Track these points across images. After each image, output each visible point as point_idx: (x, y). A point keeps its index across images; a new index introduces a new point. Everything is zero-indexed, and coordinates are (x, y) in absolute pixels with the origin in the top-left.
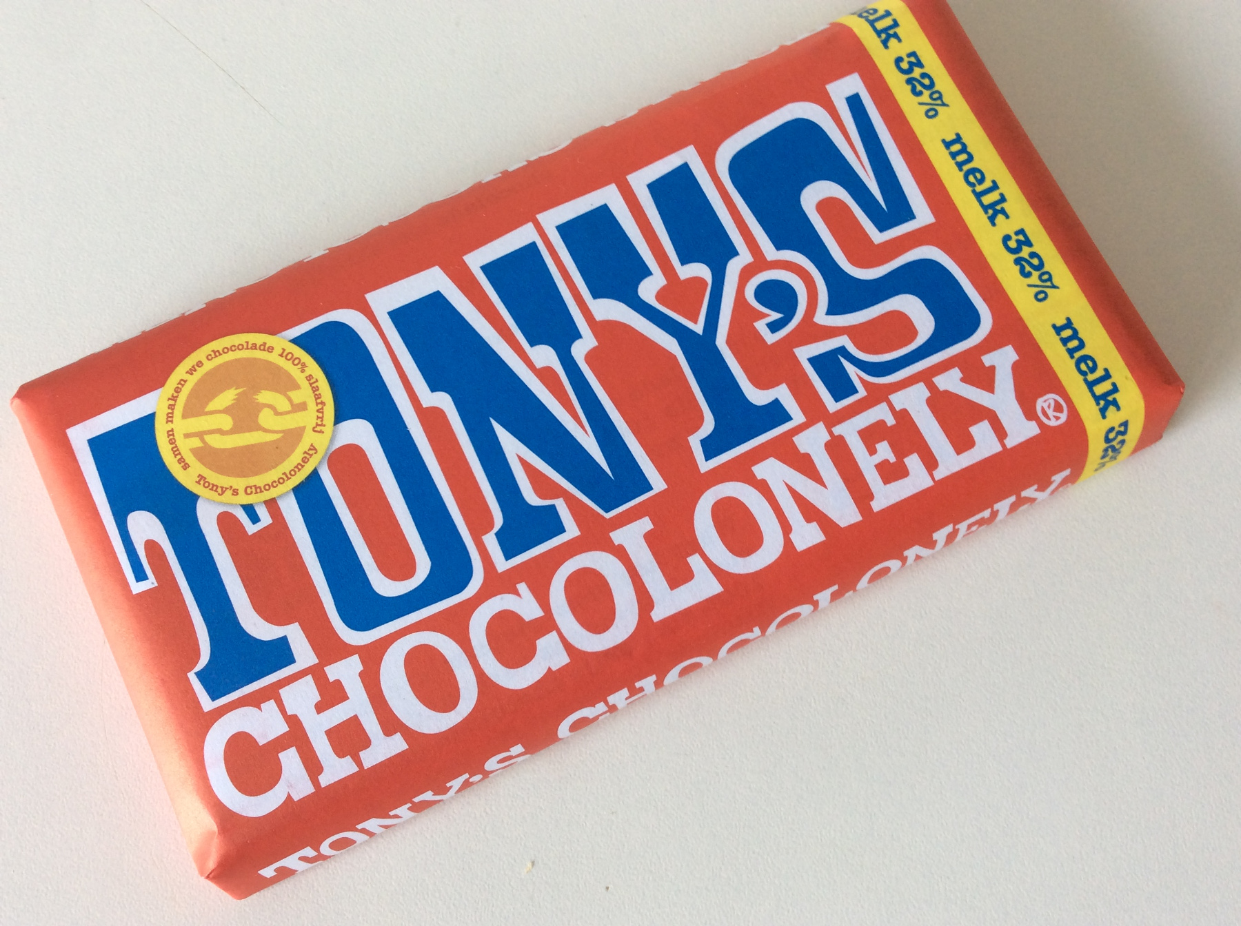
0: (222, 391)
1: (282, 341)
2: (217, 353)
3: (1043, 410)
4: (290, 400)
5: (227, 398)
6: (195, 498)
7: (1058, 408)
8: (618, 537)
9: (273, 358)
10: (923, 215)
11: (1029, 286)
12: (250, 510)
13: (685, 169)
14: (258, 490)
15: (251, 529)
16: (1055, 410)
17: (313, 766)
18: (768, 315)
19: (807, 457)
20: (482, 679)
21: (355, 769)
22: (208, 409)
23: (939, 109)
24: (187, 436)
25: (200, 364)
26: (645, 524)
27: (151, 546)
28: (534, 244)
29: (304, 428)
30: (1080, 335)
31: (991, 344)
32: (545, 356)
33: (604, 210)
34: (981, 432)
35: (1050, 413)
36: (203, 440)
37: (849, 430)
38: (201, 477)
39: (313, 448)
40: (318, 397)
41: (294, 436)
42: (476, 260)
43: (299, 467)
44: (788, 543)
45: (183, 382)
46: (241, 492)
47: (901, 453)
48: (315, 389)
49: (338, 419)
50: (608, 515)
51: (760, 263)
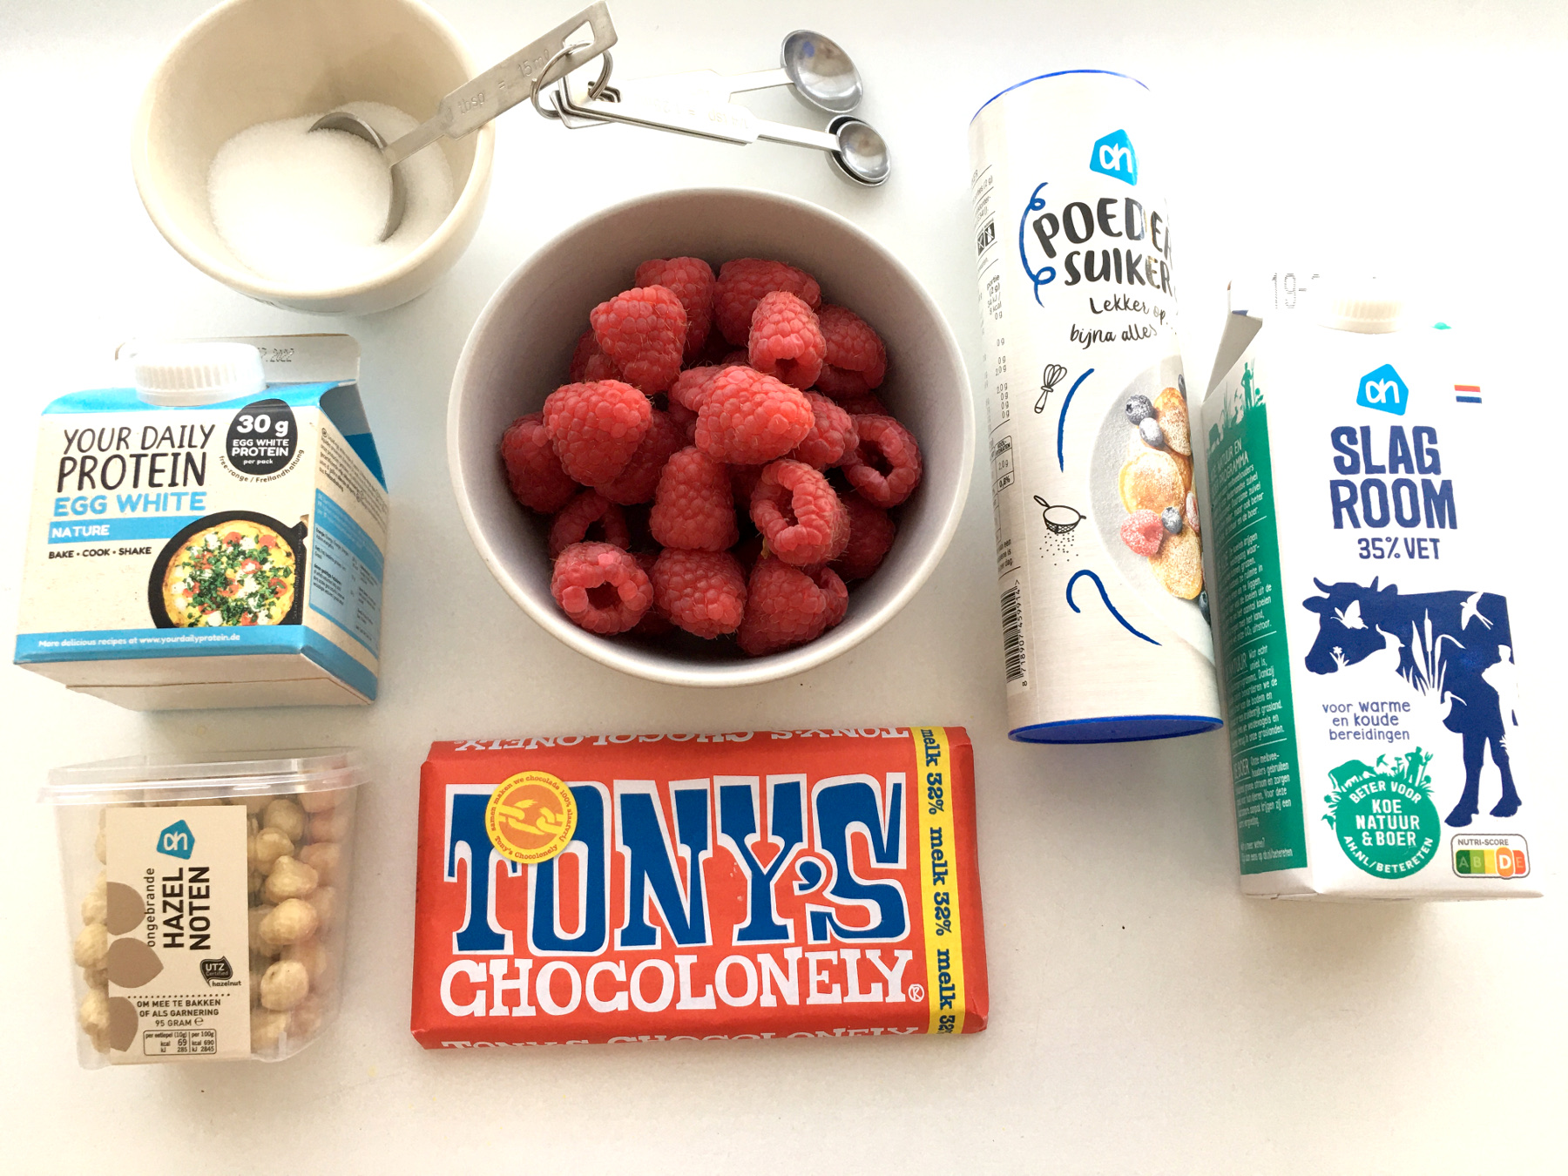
0: (525, 799)
1: (565, 787)
2: (532, 778)
3: (912, 991)
4: (556, 819)
5: (527, 803)
6: (491, 847)
7: (920, 993)
8: (678, 959)
9: (557, 793)
10: (902, 864)
11: (937, 924)
12: (514, 864)
13: (796, 785)
14: (522, 856)
15: (511, 874)
16: (918, 994)
17: (490, 1004)
18: (801, 880)
19: (786, 962)
20: (584, 1000)
21: (508, 1014)
22: (517, 805)
23: (937, 810)
24: (501, 814)
25: (522, 780)
26: (693, 959)
27: (462, 861)
28: (705, 791)
29: (555, 835)
30: (950, 962)
31: (903, 946)
32: (685, 851)
33: (746, 790)
34: (877, 988)
35: (915, 994)
36: (507, 819)
37: (813, 958)
38: (499, 838)
39: (555, 847)
40: (569, 822)
41: (550, 837)
42: (675, 786)
43: (545, 854)
44: (758, 999)
45: (510, 786)
46: (514, 854)
47: (833, 980)
48: (569, 818)
49: (574, 838)
50: (679, 946)
51: (810, 851)
